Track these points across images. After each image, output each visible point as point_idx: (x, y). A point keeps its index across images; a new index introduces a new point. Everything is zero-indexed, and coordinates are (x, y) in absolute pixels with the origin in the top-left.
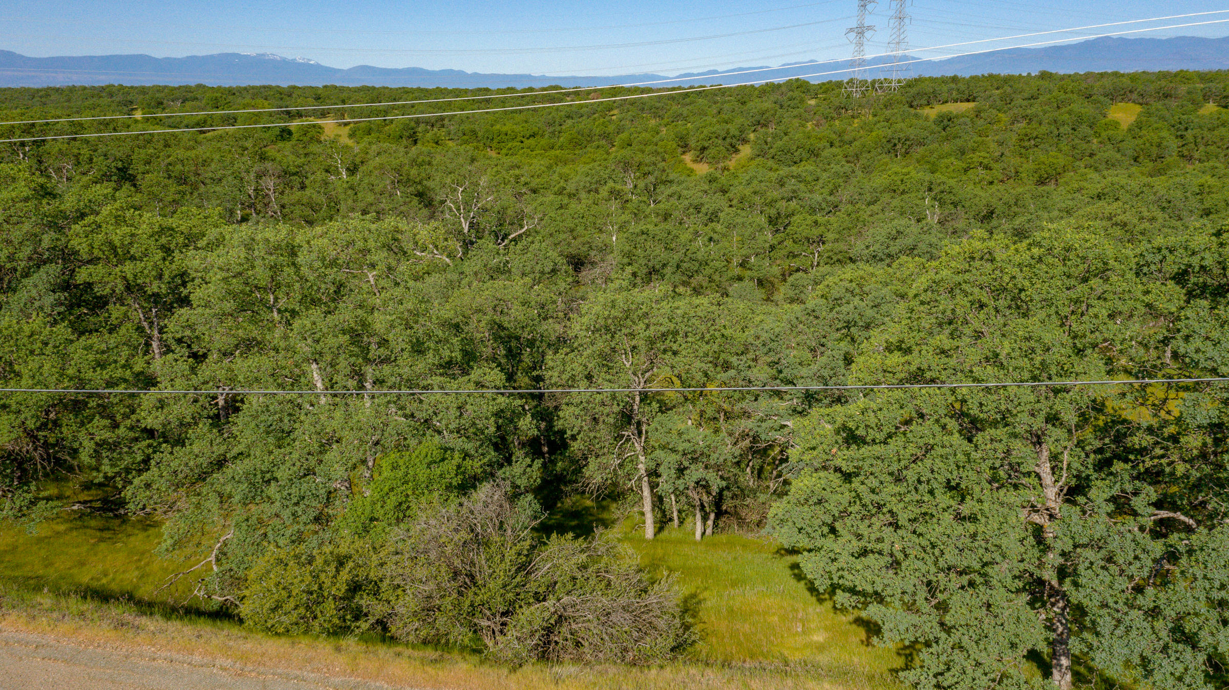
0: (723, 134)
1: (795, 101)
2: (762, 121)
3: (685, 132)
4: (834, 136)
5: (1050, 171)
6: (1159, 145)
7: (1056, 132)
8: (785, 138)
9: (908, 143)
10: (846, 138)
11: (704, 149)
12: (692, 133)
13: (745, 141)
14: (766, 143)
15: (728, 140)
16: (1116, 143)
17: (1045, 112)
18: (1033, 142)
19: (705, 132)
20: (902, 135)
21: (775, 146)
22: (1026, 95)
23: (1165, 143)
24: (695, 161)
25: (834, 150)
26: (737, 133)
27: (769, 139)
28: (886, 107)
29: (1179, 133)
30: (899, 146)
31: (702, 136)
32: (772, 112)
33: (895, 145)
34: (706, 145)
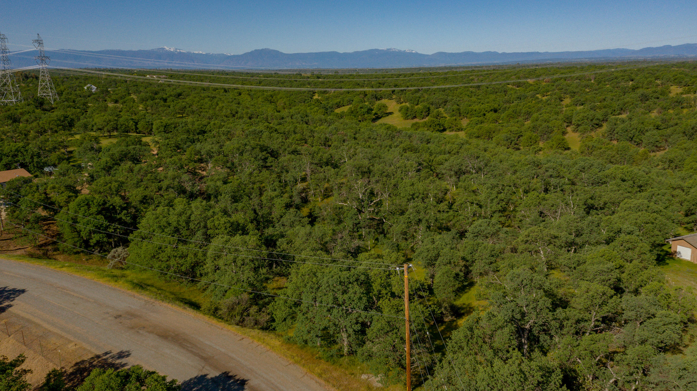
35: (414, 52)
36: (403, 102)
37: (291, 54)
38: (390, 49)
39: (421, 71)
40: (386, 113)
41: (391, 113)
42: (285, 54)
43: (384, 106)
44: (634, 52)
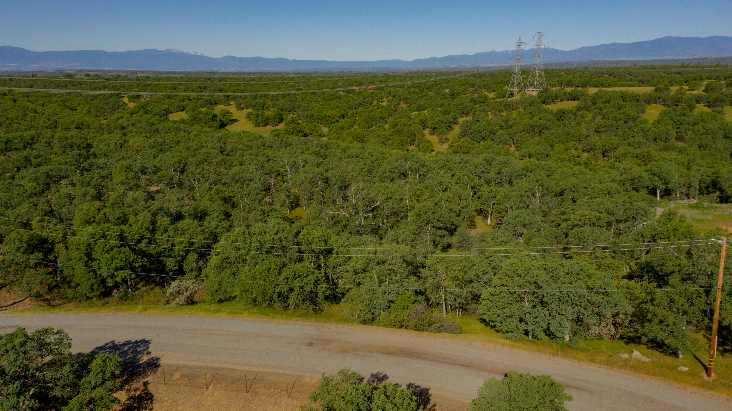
0: (445, 121)
1: (483, 99)
2: (465, 112)
3: (425, 119)
4: (502, 123)
5: (611, 146)
6: (667, 133)
7: (616, 124)
8: (477, 124)
9: (540, 128)
10: (510, 123)
11: (435, 129)
12: (428, 119)
13: (456, 123)
14: (468, 126)
15: (448, 124)
16: (645, 132)
17: (612, 112)
18: (604, 129)
19: (436, 120)
20: (537, 124)
21: (472, 128)
22: (603, 100)
23: (670, 132)
24: (430, 134)
25: (502, 131)
26: (452, 120)
27: (469, 125)
28: (530, 105)
29: (678, 126)
30: (536, 130)
31: (434, 122)
32: (470, 107)
33: (534, 128)
34: (436, 126)
35: (199, 54)
36: (243, 108)
37: (42, 53)
38: (170, 50)
39: (216, 76)
40: (232, 120)
41: (236, 120)
42: (33, 52)
43: (228, 113)
44: (407, 63)
